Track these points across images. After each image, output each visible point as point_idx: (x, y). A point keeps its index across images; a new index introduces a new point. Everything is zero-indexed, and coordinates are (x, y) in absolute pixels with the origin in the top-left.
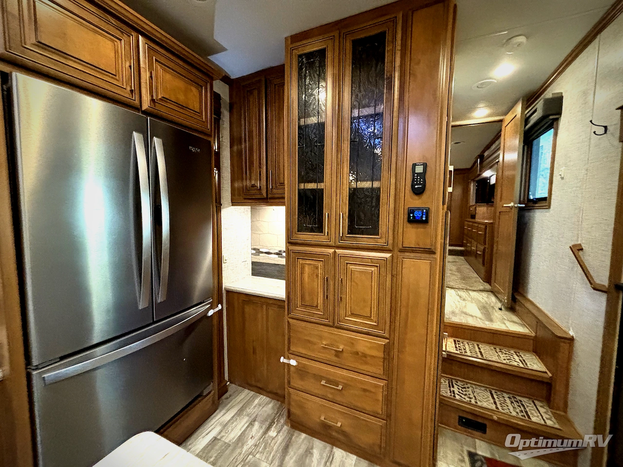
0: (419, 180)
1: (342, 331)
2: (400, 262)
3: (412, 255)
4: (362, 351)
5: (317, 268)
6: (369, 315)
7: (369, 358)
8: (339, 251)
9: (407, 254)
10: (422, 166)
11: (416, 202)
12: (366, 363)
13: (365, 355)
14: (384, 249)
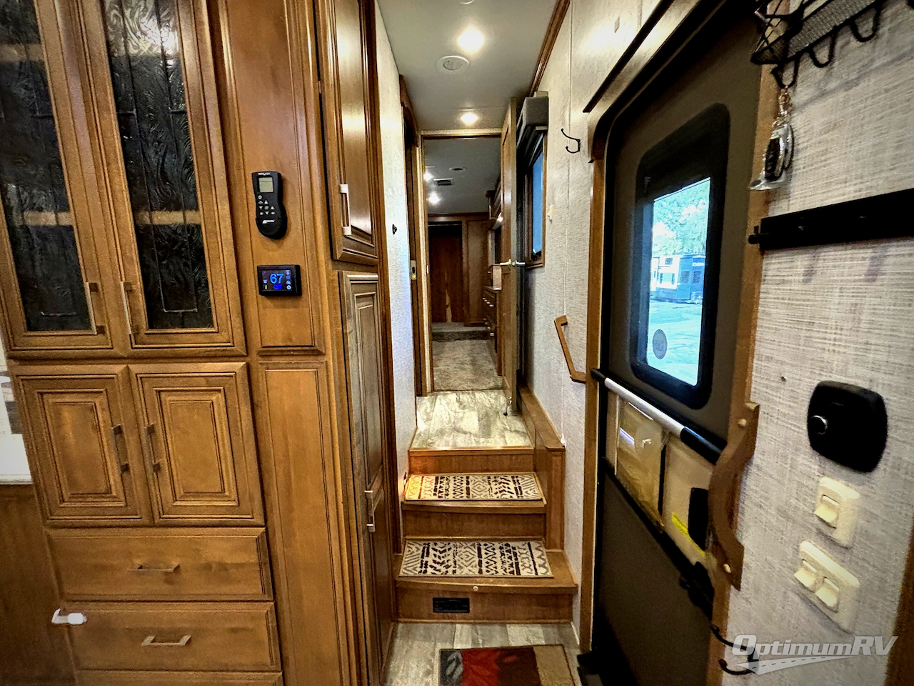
0: (267, 208)
1: (172, 530)
2: (262, 375)
3: (283, 360)
4: (217, 560)
5: (93, 409)
6: (218, 489)
7: (232, 570)
8: (136, 368)
9: (276, 360)
10: (271, 179)
11: (273, 254)
12: (228, 580)
13: (223, 567)
14: (227, 353)
